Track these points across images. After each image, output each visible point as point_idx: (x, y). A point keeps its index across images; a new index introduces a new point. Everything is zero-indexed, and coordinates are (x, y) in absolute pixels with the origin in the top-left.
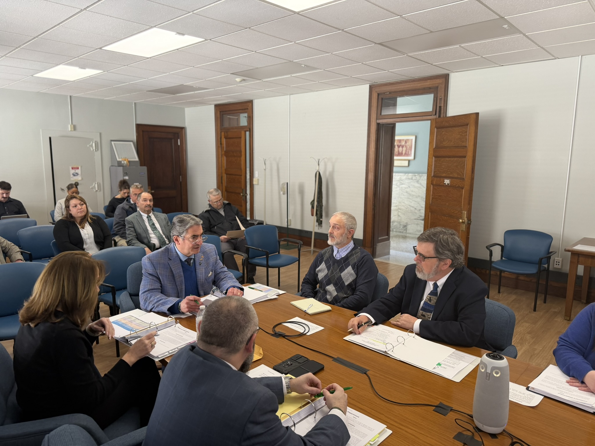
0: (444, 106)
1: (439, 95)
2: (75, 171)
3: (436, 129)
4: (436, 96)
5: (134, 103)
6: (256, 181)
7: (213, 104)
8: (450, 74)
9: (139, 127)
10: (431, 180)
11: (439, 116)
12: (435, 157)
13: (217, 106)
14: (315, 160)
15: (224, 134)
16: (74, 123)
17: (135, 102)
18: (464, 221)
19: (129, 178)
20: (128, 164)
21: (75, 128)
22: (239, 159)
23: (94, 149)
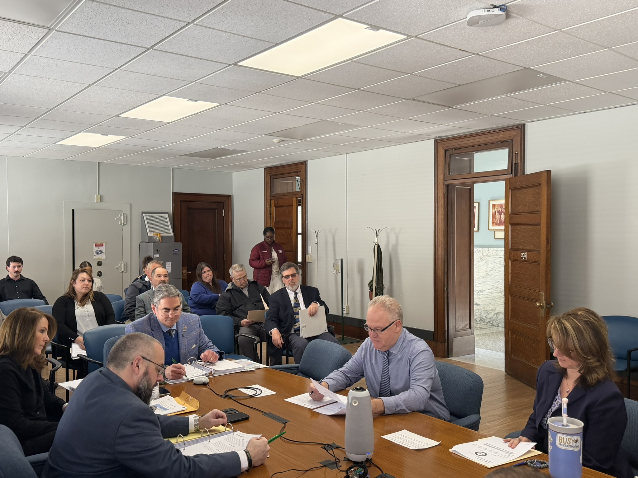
0: (521, 162)
1: (514, 150)
2: (99, 248)
3: (510, 191)
4: (511, 151)
5: (171, 169)
6: (309, 258)
7: (263, 167)
8: (526, 124)
9: (176, 196)
10: (508, 254)
11: (516, 175)
12: (512, 225)
13: (266, 169)
14: (373, 230)
15: (275, 202)
16: (101, 194)
17: (173, 167)
18: (542, 304)
19: (160, 256)
20: (161, 239)
21: (101, 199)
22: (290, 231)
23: (123, 222)
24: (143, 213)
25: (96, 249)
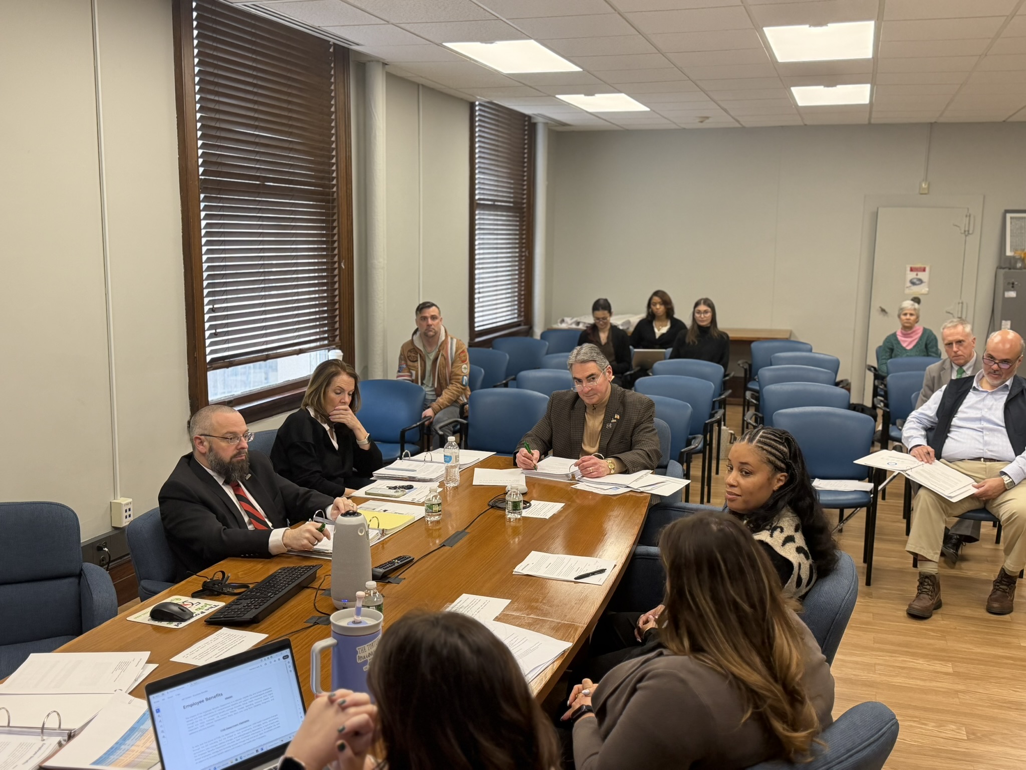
2: (917, 275)
16: (929, 179)
19: (1018, 294)
21: (930, 188)
23: (967, 229)
24: (1007, 211)
25: (912, 275)
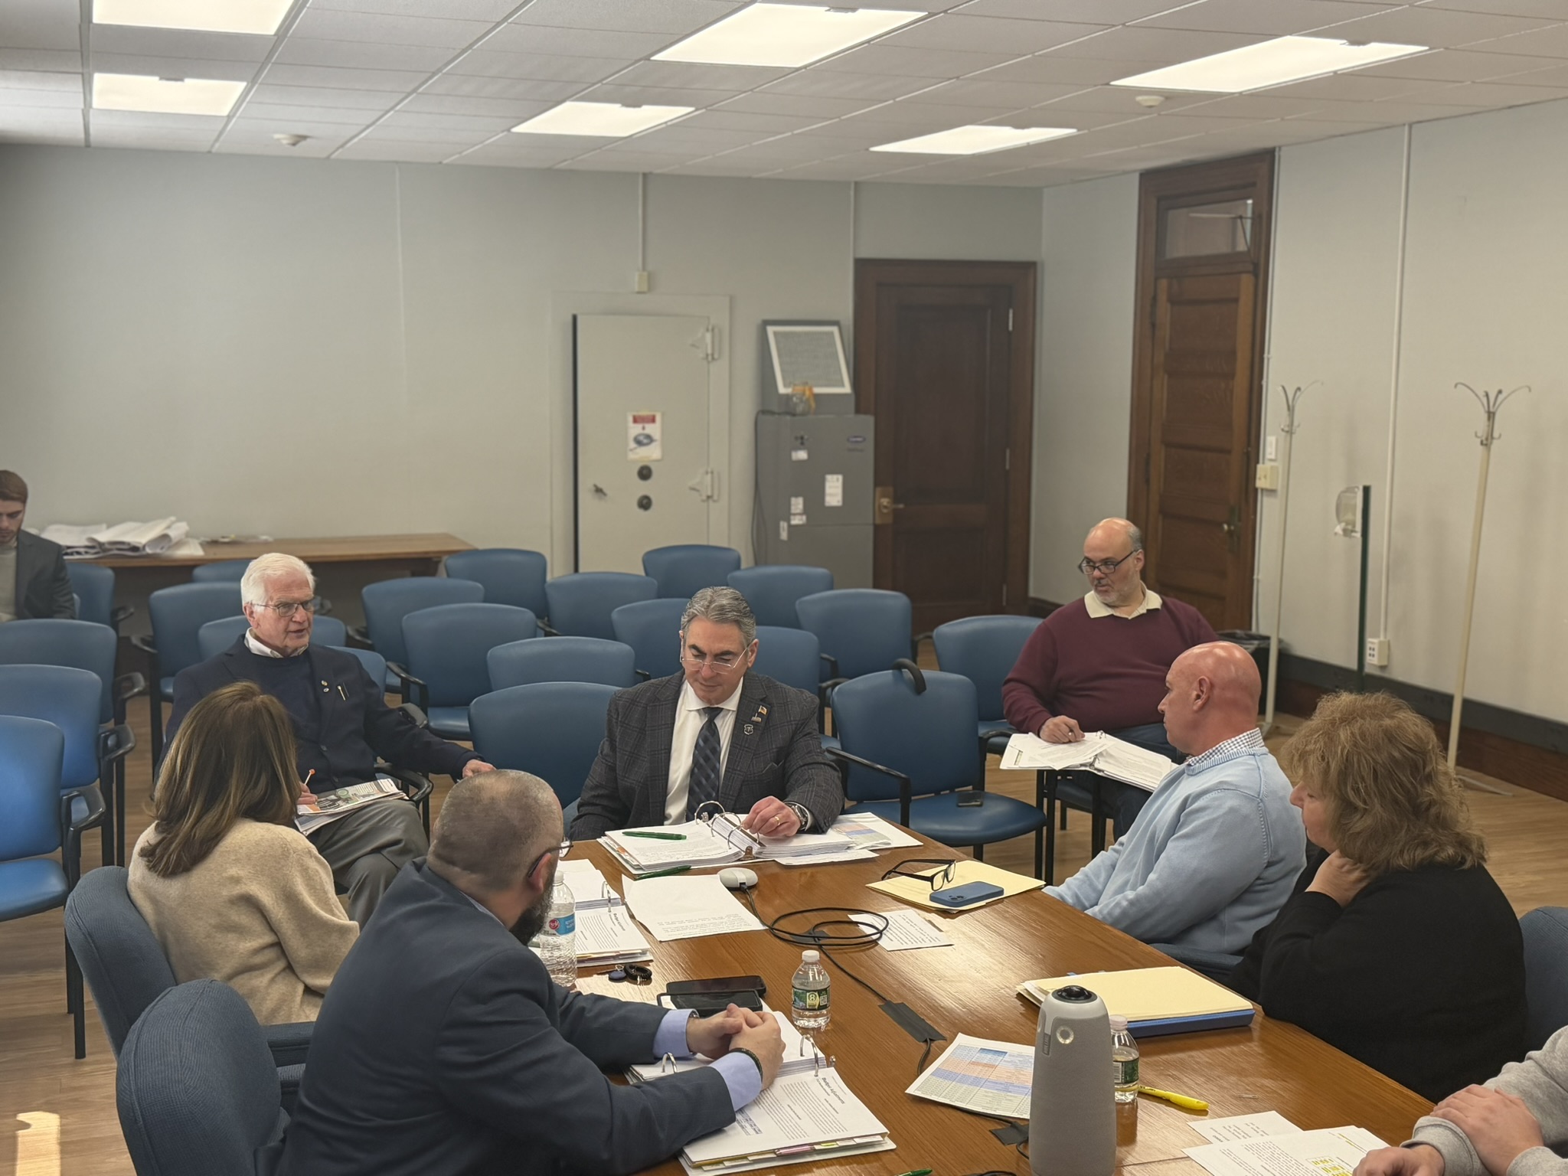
2: (644, 428)
5: (853, 186)
6: (1265, 477)
7: (1136, 171)
9: (864, 268)
13: (1147, 177)
14: (1477, 395)
15: (1168, 285)
16: (650, 267)
17: (858, 179)
19: (809, 455)
20: (813, 405)
21: (651, 282)
23: (710, 351)
24: (767, 322)
25: (635, 430)
